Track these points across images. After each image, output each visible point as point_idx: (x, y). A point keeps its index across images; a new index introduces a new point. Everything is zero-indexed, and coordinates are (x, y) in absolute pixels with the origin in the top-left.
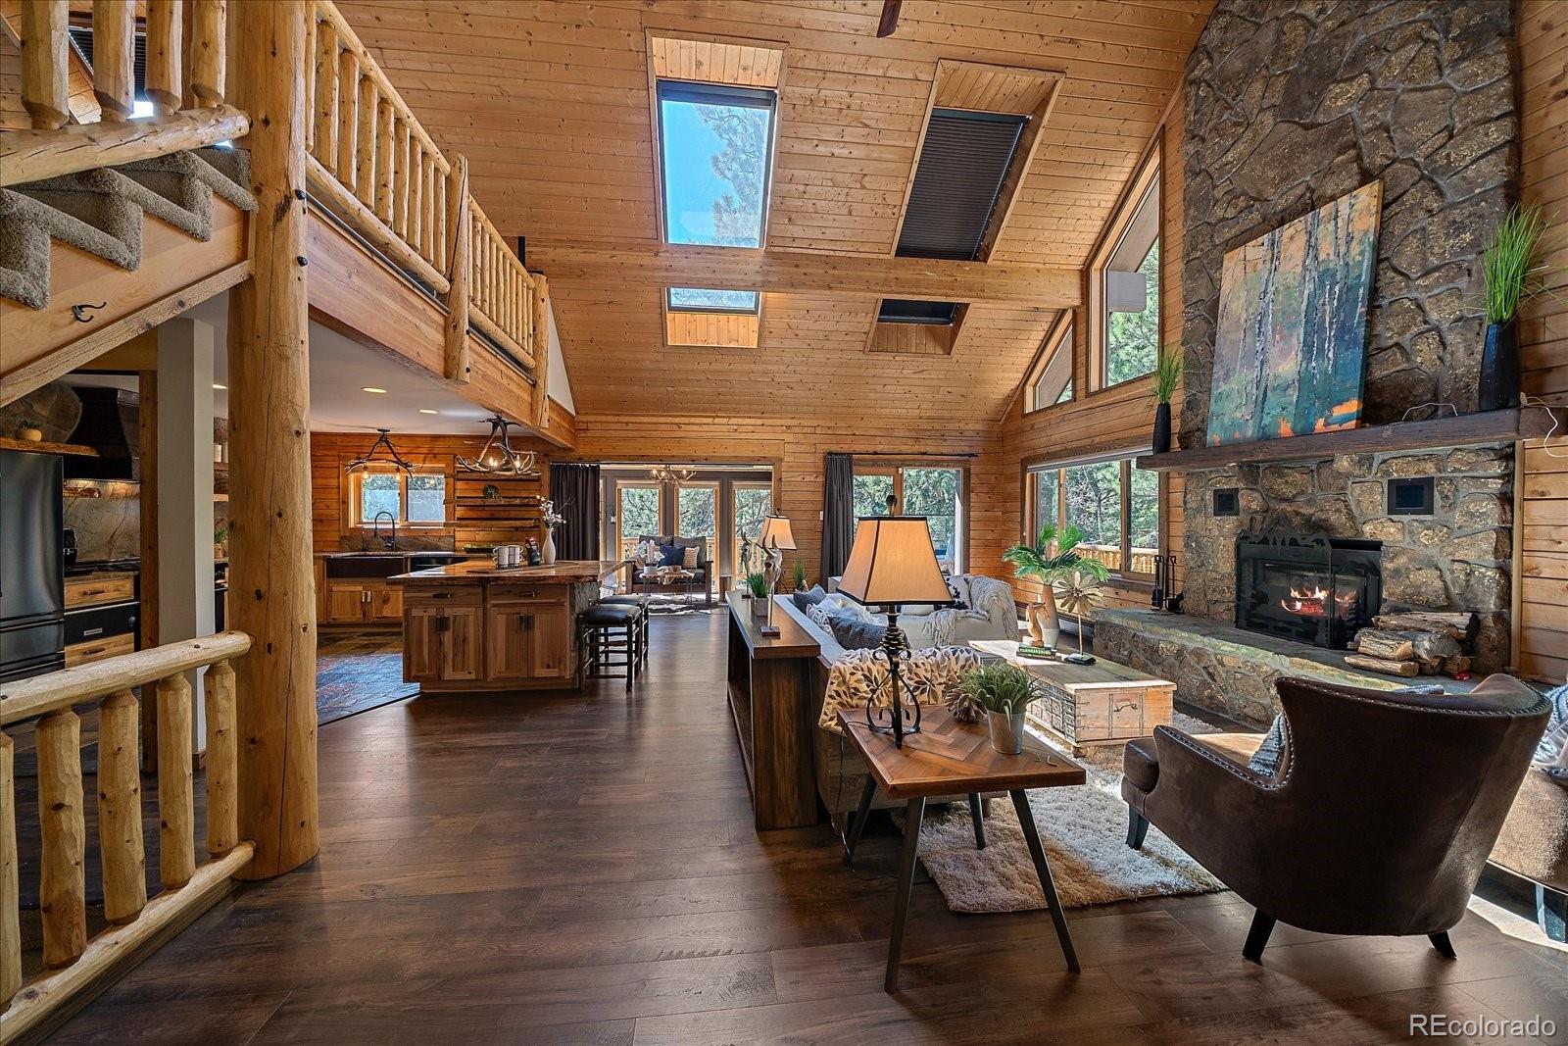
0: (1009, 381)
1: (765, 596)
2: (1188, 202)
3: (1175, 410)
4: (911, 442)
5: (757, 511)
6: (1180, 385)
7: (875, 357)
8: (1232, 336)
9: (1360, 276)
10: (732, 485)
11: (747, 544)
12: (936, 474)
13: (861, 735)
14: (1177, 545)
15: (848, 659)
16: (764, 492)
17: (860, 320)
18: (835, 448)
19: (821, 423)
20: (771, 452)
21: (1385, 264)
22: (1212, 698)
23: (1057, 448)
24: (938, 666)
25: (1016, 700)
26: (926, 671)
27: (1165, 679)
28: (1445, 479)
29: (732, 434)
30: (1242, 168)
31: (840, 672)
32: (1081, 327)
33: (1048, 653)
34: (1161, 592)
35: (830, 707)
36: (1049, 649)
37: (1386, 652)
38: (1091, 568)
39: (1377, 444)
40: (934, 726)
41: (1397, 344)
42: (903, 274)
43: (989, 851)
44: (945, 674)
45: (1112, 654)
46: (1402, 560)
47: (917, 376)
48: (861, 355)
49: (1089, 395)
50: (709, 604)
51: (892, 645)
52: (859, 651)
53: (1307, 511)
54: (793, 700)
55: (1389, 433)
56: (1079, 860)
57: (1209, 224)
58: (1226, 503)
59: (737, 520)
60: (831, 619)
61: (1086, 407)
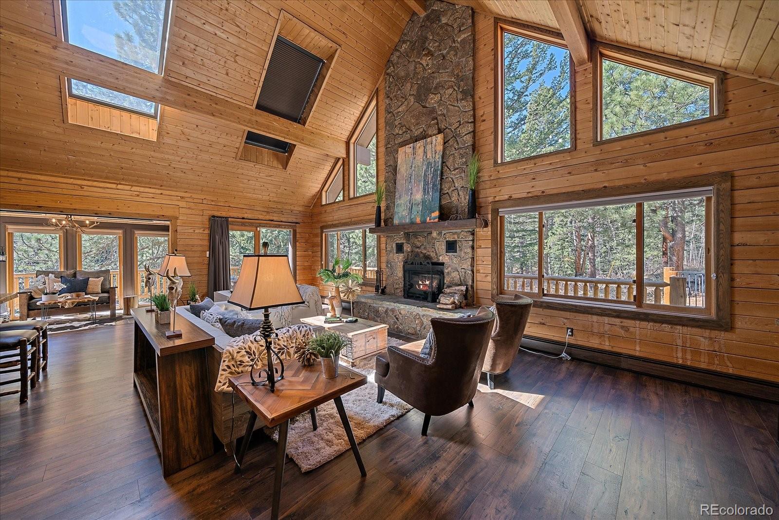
0: (315, 188)
1: (167, 309)
2: (387, 123)
3: (383, 209)
4: (265, 214)
5: (156, 252)
6: (384, 199)
7: (243, 163)
8: (401, 182)
9: (438, 166)
10: (134, 233)
11: (151, 274)
12: (276, 232)
13: (247, 391)
14: (383, 266)
15: (235, 344)
16: (162, 239)
17: (233, 140)
18: (216, 214)
19: (207, 197)
20: (169, 213)
21: (444, 164)
22: (398, 328)
23: (337, 222)
24: (291, 337)
25: (336, 349)
26: (284, 341)
27: (384, 323)
28: (460, 241)
29: (135, 197)
30: (404, 115)
31: (230, 353)
32: (346, 167)
33: (338, 319)
34: (378, 286)
35: (223, 377)
36: (338, 318)
37: (448, 302)
38: (355, 279)
39: (444, 228)
40: (291, 373)
41: (448, 193)
42: (260, 119)
43: (320, 429)
44: (294, 341)
45: (362, 315)
46: (450, 269)
47: (267, 178)
48: (234, 161)
49: (350, 199)
50: (113, 318)
51: (267, 332)
52: (242, 337)
53: (424, 252)
54: (193, 377)
55: (447, 224)
56: (360, 418)
57: (394, 135)
58: (400, 248)
59: (139, 257)
60: (220, 320)
61: (348, 204)
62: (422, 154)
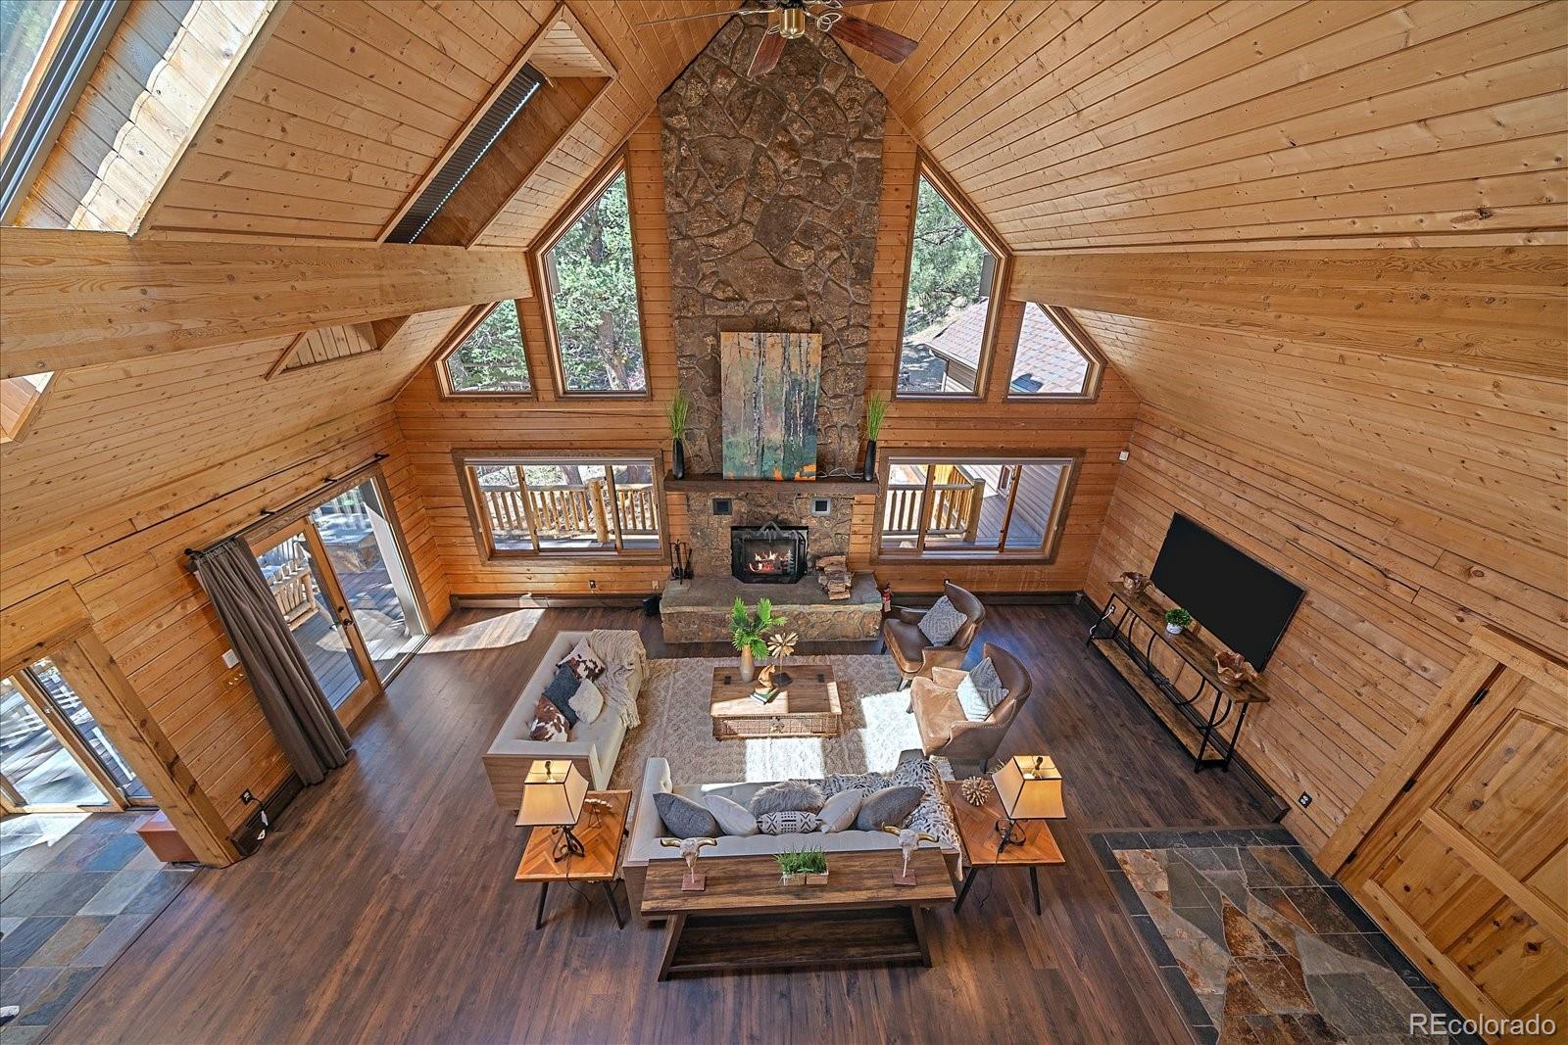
8: (734, 401)
9: (814, 391)
18: (192, 539)
28: (835, 498)
32: (532, 320)
42: (398, 277)
46: (818, 534)
48: (261, 383)
49: (559, 399)
53: (773, 512)
58: (722, 507)
61: (556, 411)
62: (781, 361)
